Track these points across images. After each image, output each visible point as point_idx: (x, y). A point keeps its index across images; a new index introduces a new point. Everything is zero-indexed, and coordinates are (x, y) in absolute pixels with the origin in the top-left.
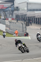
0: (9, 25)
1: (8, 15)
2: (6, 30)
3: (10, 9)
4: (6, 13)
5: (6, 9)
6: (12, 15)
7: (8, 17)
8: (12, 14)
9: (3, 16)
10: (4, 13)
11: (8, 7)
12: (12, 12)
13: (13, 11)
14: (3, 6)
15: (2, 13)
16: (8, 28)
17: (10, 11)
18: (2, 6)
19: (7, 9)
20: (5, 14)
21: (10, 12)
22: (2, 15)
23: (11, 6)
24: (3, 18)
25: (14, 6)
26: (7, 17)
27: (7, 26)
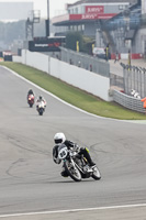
0: (123, 79)
1: (119, 42)
2: (110, 95)
3: (126, 20)
4: (113, 33)
5: (112, 20)
6: (133, 43)
7: (117, 48)
8: (133, 40)
9: (103, 45)
10: (104, 33)
11: (121, 15)
12: (133, 31)
13: (136, 28)
14: (102, 11)
15: (98, 35)
16: (118, 90)
17: (125, 27)
18: (98, 10)
19: (117, 21)
20: (110, 37)
21: (126, 30)
22: (98, 43)
23: (131, 9)
24: (101, 51)
25: (140, 12)
26: (114, 50)
27: (114, 81)
